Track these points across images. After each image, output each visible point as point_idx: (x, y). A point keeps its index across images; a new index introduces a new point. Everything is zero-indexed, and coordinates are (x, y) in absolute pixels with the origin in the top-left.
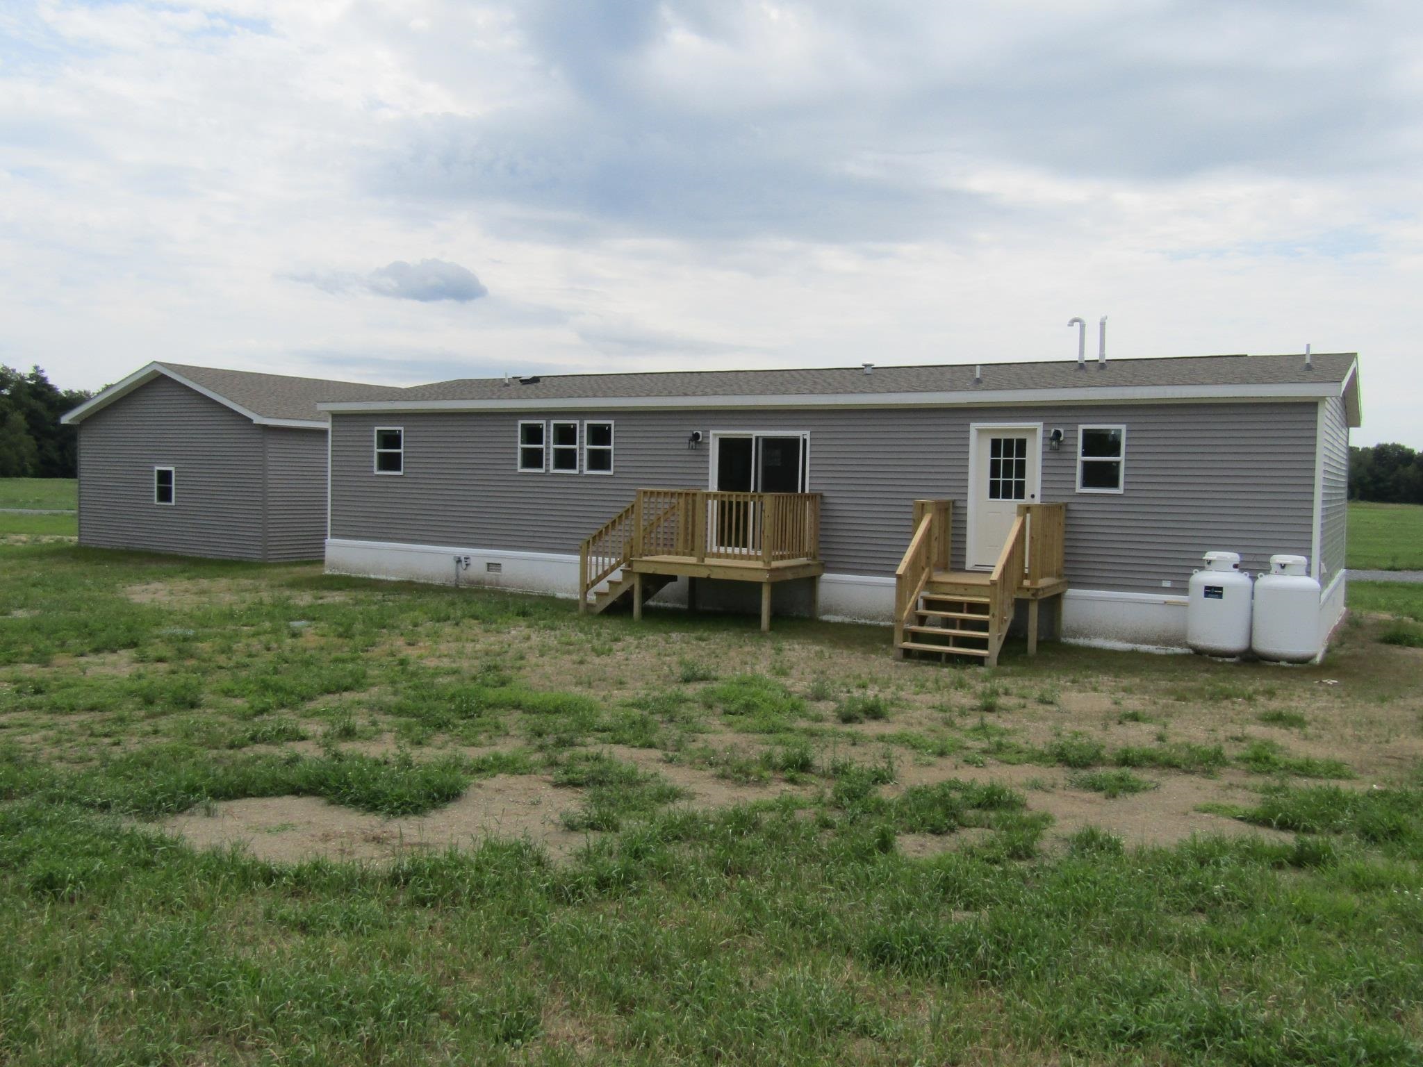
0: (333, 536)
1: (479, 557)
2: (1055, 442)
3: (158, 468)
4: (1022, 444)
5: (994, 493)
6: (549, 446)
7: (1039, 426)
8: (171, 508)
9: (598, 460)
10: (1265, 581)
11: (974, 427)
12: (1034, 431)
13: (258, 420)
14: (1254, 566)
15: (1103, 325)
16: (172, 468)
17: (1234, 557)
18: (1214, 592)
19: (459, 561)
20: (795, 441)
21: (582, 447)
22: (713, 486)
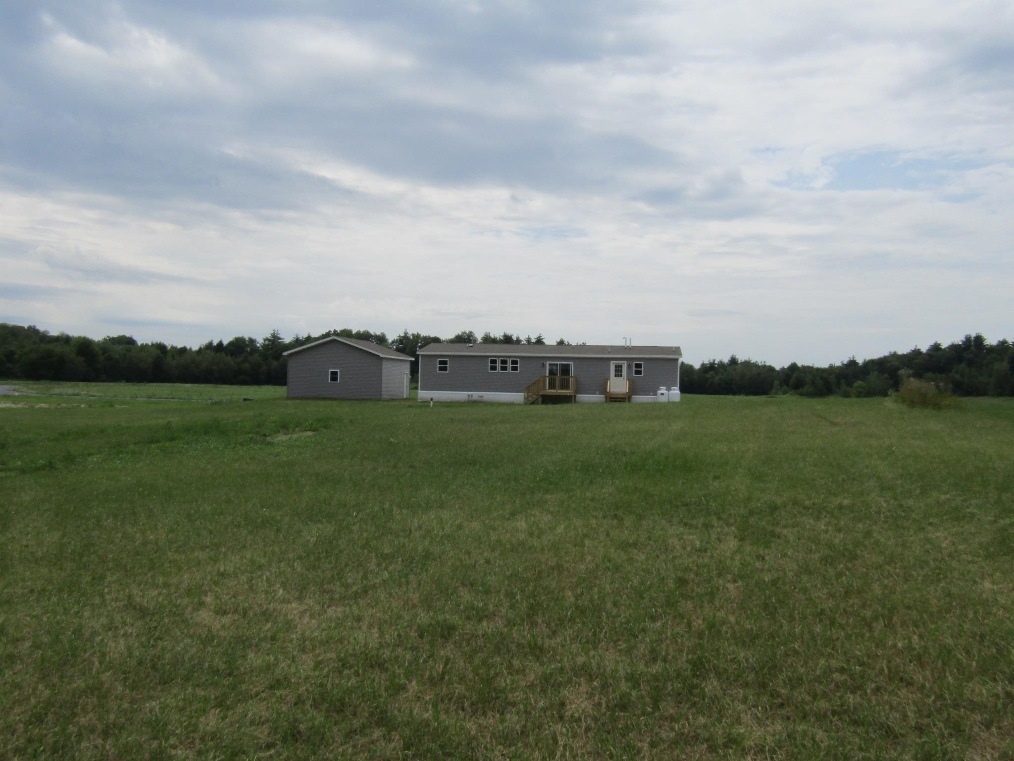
0: (421, 390)
1: (476, 395)
2: (629, 366)
3: (330, 370)
4: (621, 366)
5: (616, 376)
6: (499, 365)
7: (625, 362)
8: (339, 383)
9: (515, 369)
10: (670, 392)
11: (612, 362)
12: (624, 363)
13: (382, 355)
14: (669, 389)
15: (630, 339)
16: (338, 371)
17: (665, 388)
18: (662, 394)
19: (469, 396)
20: (569, 365)
21: (509, 365)
22: (547, 374)
